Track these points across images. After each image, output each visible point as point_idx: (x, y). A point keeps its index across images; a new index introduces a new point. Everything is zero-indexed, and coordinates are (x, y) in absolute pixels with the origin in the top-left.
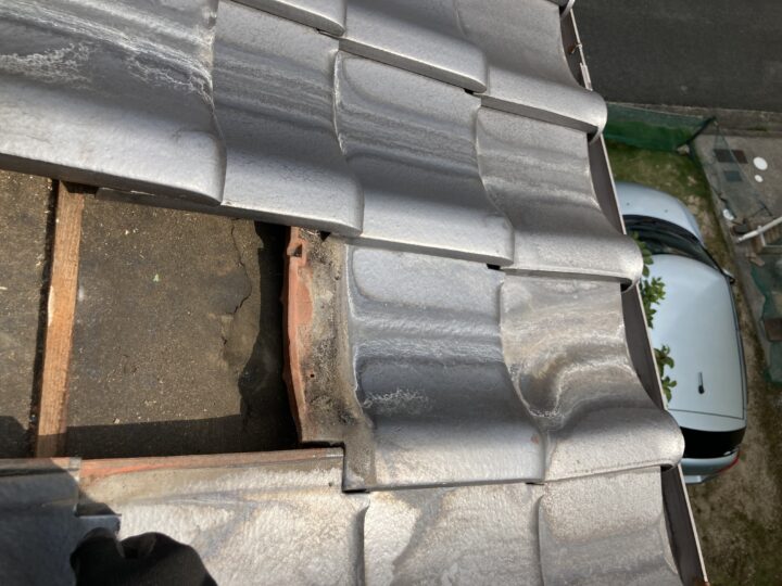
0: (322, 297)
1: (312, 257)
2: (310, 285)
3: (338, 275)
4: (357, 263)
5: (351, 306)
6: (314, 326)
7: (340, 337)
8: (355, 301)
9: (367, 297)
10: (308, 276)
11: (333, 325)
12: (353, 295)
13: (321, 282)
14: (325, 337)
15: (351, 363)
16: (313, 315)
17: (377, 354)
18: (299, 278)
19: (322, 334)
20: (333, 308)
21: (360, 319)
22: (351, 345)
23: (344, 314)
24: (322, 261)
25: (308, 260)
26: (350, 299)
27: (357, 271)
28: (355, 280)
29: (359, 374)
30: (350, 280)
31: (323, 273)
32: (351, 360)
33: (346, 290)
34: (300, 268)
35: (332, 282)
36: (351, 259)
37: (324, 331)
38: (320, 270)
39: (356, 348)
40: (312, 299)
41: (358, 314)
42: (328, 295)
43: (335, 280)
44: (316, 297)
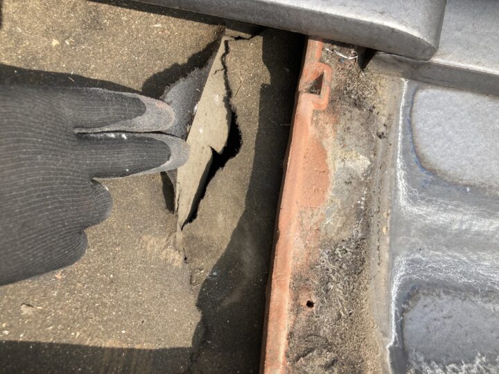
0: (350, 164)
1: (339, 95)
2: (330, 143)
3: (382, 129)
4: (420, 114)
5: (402, 184)
6: (328, 213)
7: (374, 237)
8: (410, 179)
9: (432, 172)
10: (329, 128)
11: (364, 216)
12: (408, 166)
13: (351, 140)
14: (345, 235)
15: (389, 289)
16: (330, 194)
17: (441, 276)
18: (311, 130)
19: (340, 229)
20: (368, 185)
21: (415, 210)
22: (393, 255)
23: (386, 199)
24: (358, 104)
25: (332, 101)
26: (400, 174)
27: (419, 126)
28: (413, 142)
29: (402, 312)
30: (404, 141)
31: (356, 124)
32: (389, 282)
33: (394, 158)
34: (316, 112)
35: (372, 140)
36: (411, 103)
37: (344, 224)
38: (351, 119)
39: (402, 260)
40: (330, 167)
41: (413, 200)
42: (361, 163)
43: (376, 139)
44: (338, 164)
